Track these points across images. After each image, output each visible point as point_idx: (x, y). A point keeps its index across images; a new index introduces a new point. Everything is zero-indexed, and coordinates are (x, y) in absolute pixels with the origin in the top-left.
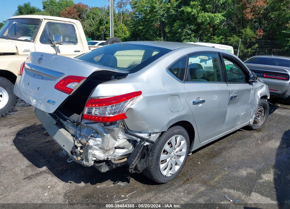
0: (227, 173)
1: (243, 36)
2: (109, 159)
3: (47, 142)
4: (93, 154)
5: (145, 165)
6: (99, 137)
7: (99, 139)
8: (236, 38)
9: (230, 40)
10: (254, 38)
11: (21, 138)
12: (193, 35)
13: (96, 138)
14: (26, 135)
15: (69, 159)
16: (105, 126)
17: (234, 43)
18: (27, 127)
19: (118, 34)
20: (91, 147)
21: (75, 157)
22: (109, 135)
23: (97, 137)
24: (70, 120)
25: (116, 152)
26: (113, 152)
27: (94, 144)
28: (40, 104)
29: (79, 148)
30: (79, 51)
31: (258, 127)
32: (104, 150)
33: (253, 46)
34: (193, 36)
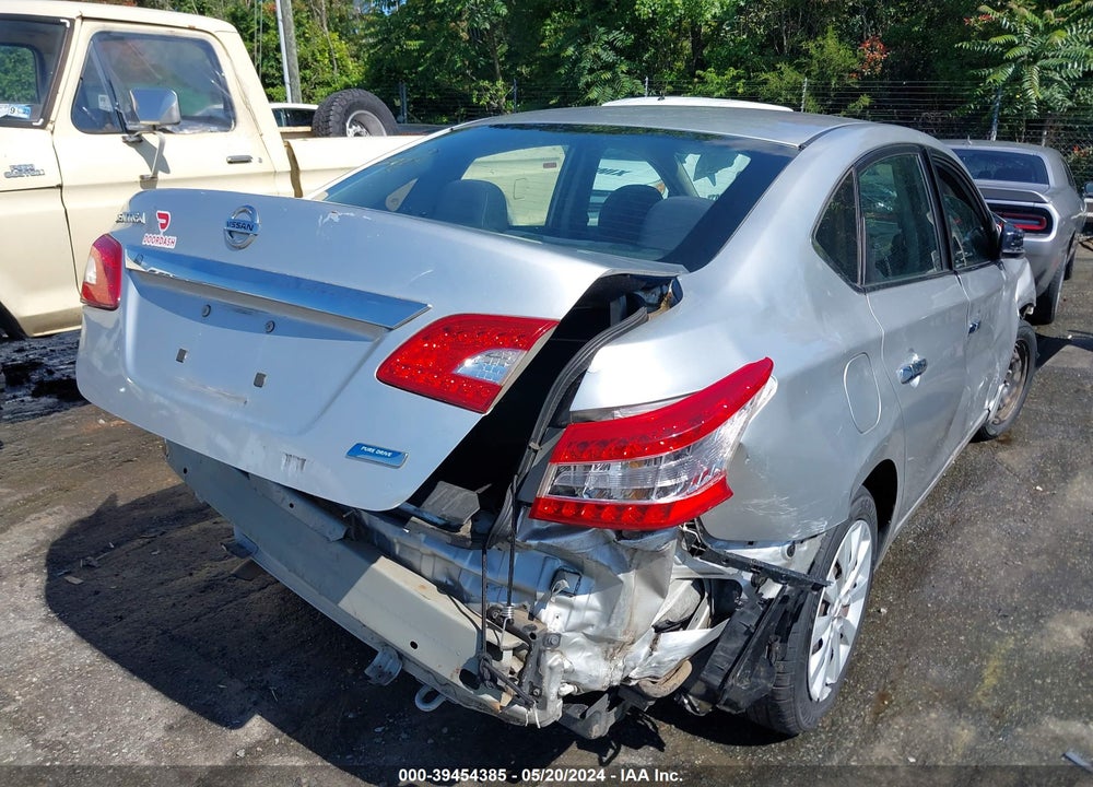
0: (1011, 643)
1: (815, 68)
2: (633, 683)
3: (206, 587)
4: (565, 672)
5: (768, 678)
6: (589, 591)
7: (588, 600)
8: (790, 75)
9: (766, 84)
10: (854, 71)
11: (77, 581)
12: (624, 68)
13: (575, 595)
14: (95, 563)
15: (423, 691)
16: (620, 536)
17: (783, 92)
18: (82, 521)
19: (315, 71)
20: (552, 642)
21: (488, 698)
22: (632, 574)
23: (576, 590)
24: (426, 516)
25: (662, 648)
26: (646, 649)
27: (570, 625)
28: (294, 463)
29: (508, 657)
30: (247, 160)
31: (1002, 426)
32: (608, 643)
33: (852, 105)
34: (623, 72)
